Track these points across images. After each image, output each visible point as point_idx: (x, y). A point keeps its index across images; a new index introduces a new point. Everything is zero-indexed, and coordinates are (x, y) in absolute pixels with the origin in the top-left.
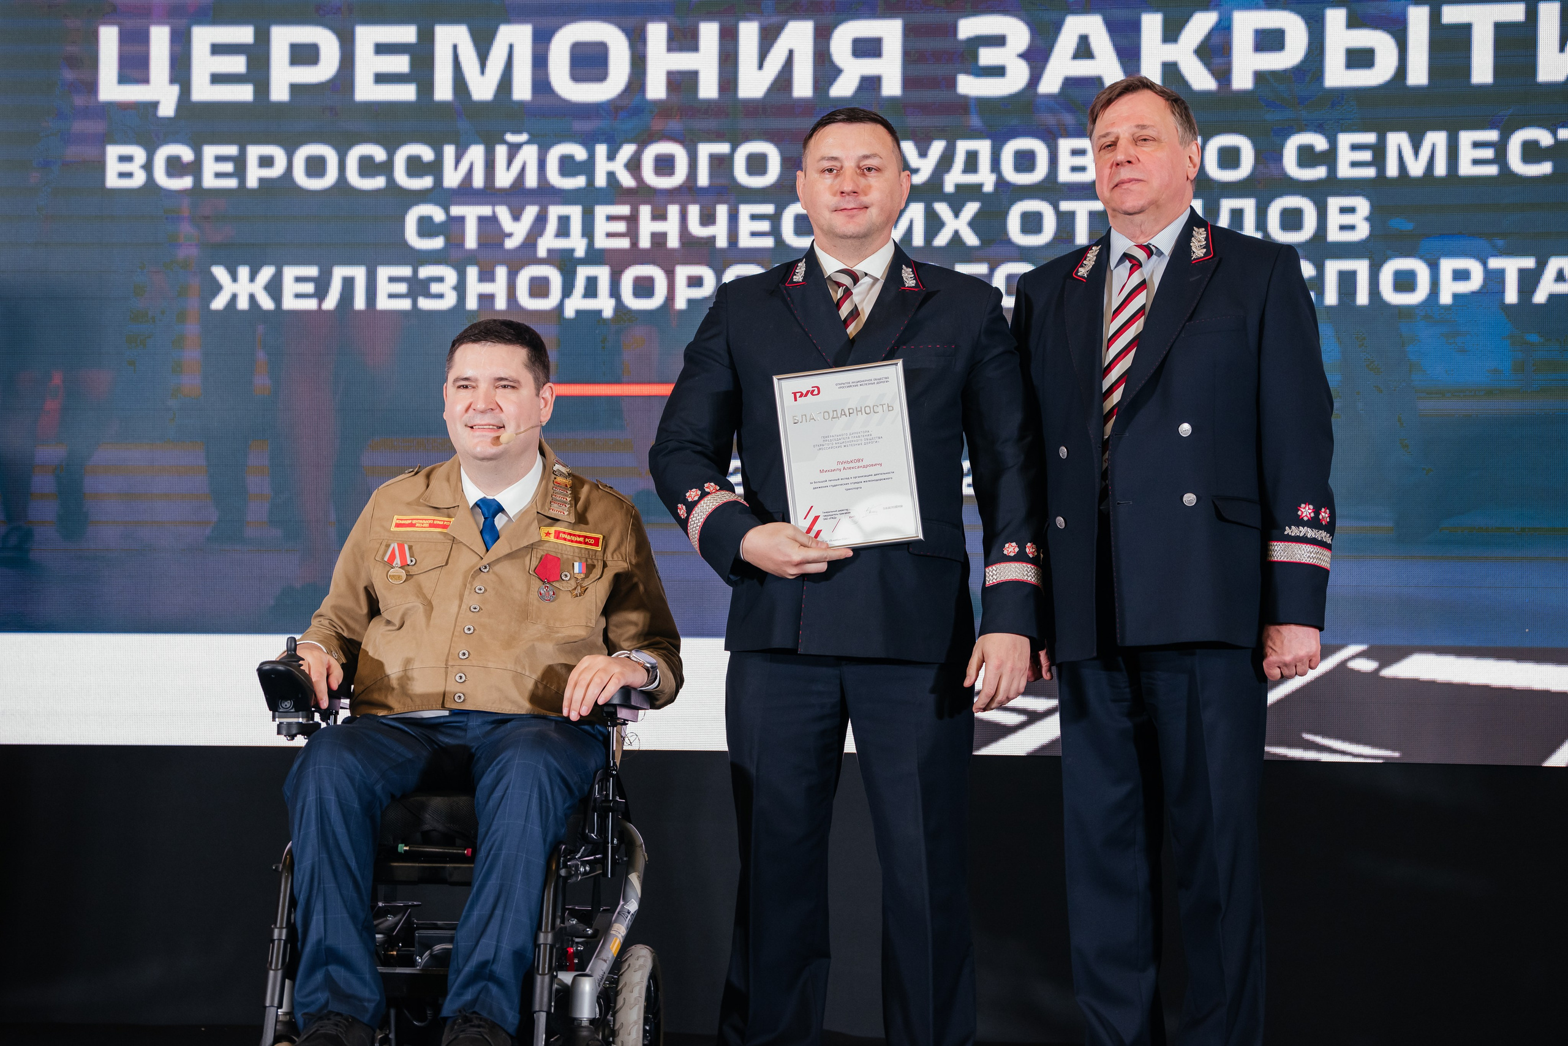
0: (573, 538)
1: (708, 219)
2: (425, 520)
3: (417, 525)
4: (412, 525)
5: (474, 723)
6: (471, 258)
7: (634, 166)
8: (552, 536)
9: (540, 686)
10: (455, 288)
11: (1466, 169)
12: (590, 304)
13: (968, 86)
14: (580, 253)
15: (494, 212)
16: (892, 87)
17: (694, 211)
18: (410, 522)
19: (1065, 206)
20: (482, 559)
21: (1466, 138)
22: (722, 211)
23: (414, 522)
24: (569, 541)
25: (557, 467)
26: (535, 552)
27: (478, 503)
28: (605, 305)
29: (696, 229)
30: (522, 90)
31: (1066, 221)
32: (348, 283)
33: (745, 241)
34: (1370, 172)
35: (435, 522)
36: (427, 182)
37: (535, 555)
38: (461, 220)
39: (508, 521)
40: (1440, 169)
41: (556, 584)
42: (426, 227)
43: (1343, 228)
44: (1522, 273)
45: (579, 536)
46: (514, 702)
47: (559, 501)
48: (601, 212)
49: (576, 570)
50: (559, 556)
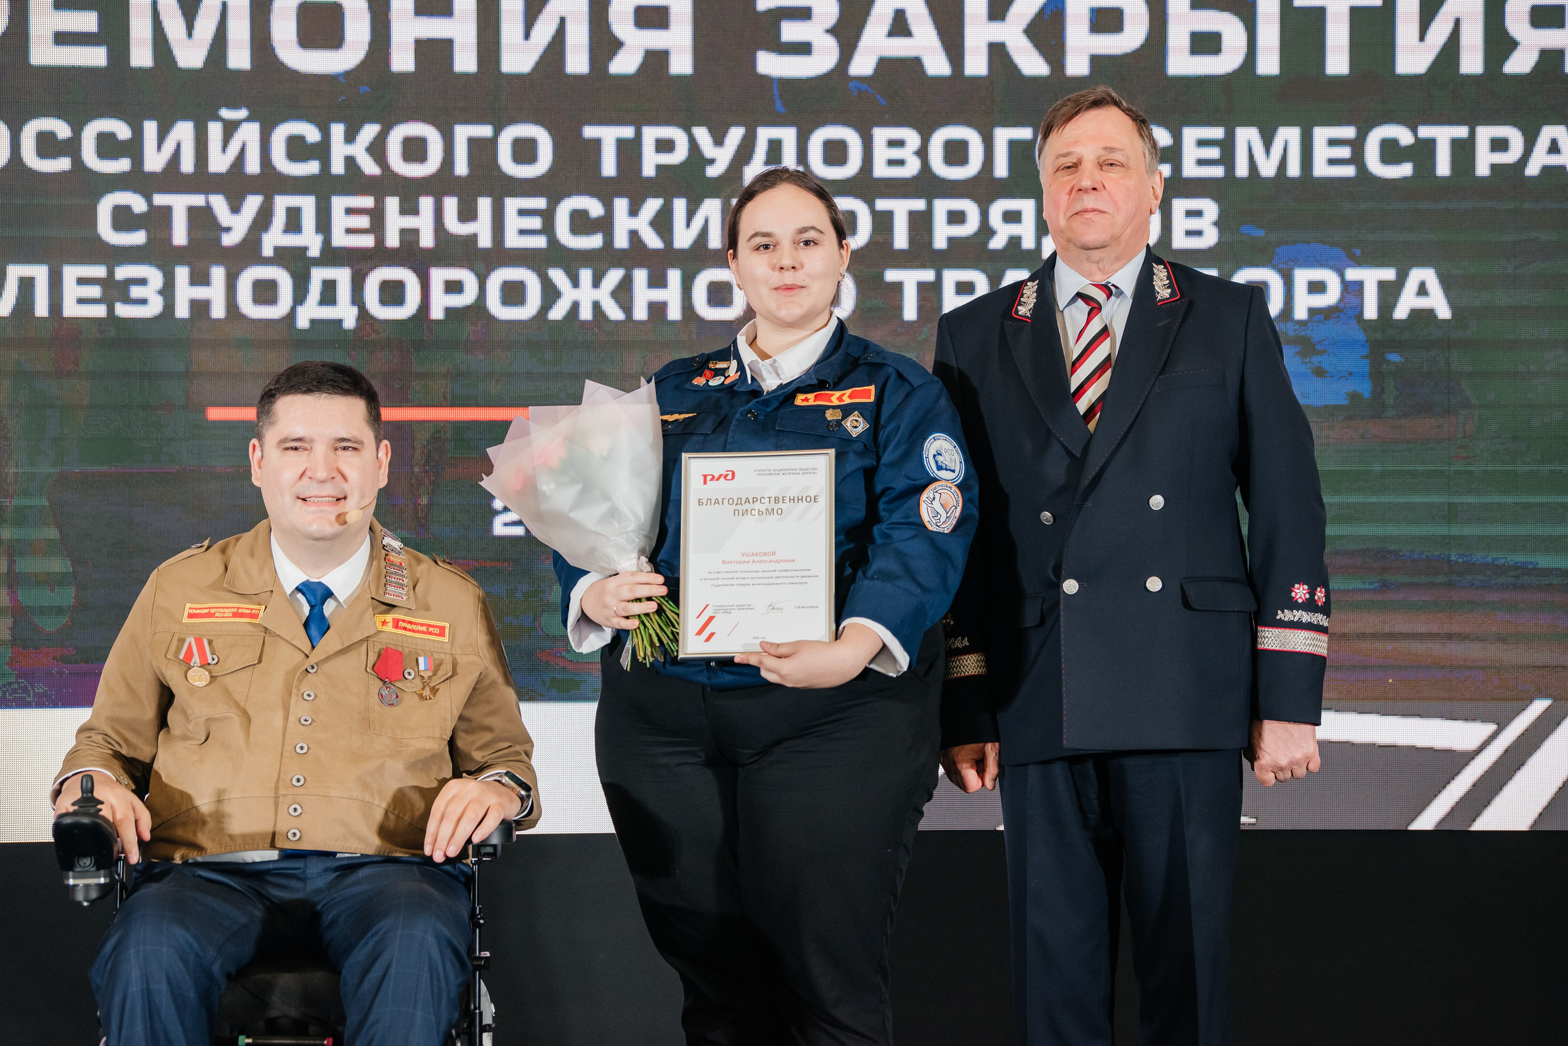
0: (414, 627)
1: (467, 214)
2: (227, 608)
3: (217, 615)
4: (210, 615)
5: (314, 868)
6: (181, 256)
7: (377, 149)
8: (390, 625)
9: (392, 817)
10: (160, 292)
11: (1321, 169)
12: (327, 313)
13: (769, 64)
14: (314, 252)
15: (207, 202)
16: (682, 64)
17: (451, 204)
18: (207, 611)
19: (882, 204)
20: (308, 657)
21: (1321, 134)
22: (484, 205)
23: (212, 611)
24: (410, 630)
25: (387, 541)
26: (372, 645)
27: (300, 587)
28: (346, 313)
29: (454, 225)
30: (239, 58)
31: (883, 222)
32: (27, 285)
33: (513, 240)
34: (1218, 172)
35: (240, 611)
36: (123, 165)
37: (372, 649)
38: (168, 210)
39: (337, 606)
40: (1294, 170)
41: (399, 684)
42: (123, 219)
43: (1189, 233)
44: (1382, 285)
45: (422, 625)
46: (361, 839)
47: (395, 583)
48: (339, 203)
49: (422, 667)
50: (400, 649)
